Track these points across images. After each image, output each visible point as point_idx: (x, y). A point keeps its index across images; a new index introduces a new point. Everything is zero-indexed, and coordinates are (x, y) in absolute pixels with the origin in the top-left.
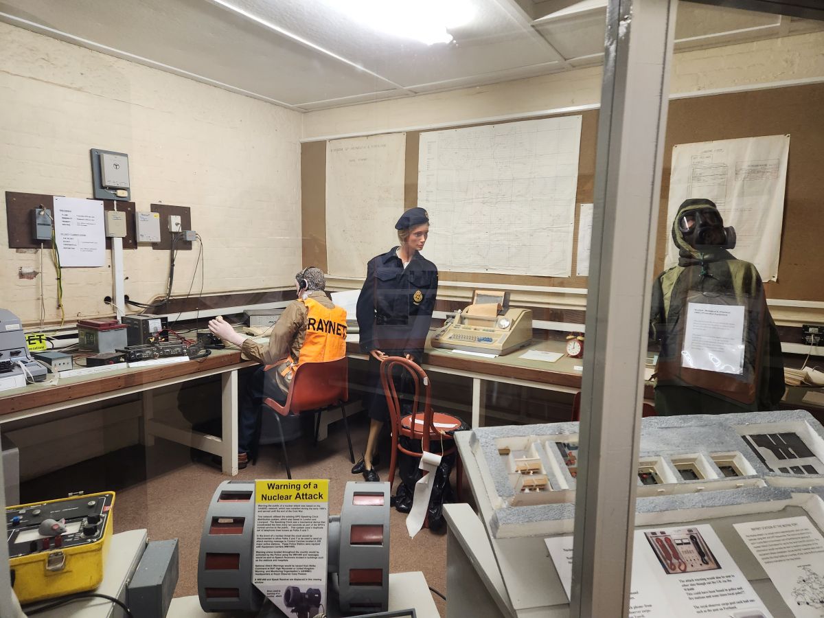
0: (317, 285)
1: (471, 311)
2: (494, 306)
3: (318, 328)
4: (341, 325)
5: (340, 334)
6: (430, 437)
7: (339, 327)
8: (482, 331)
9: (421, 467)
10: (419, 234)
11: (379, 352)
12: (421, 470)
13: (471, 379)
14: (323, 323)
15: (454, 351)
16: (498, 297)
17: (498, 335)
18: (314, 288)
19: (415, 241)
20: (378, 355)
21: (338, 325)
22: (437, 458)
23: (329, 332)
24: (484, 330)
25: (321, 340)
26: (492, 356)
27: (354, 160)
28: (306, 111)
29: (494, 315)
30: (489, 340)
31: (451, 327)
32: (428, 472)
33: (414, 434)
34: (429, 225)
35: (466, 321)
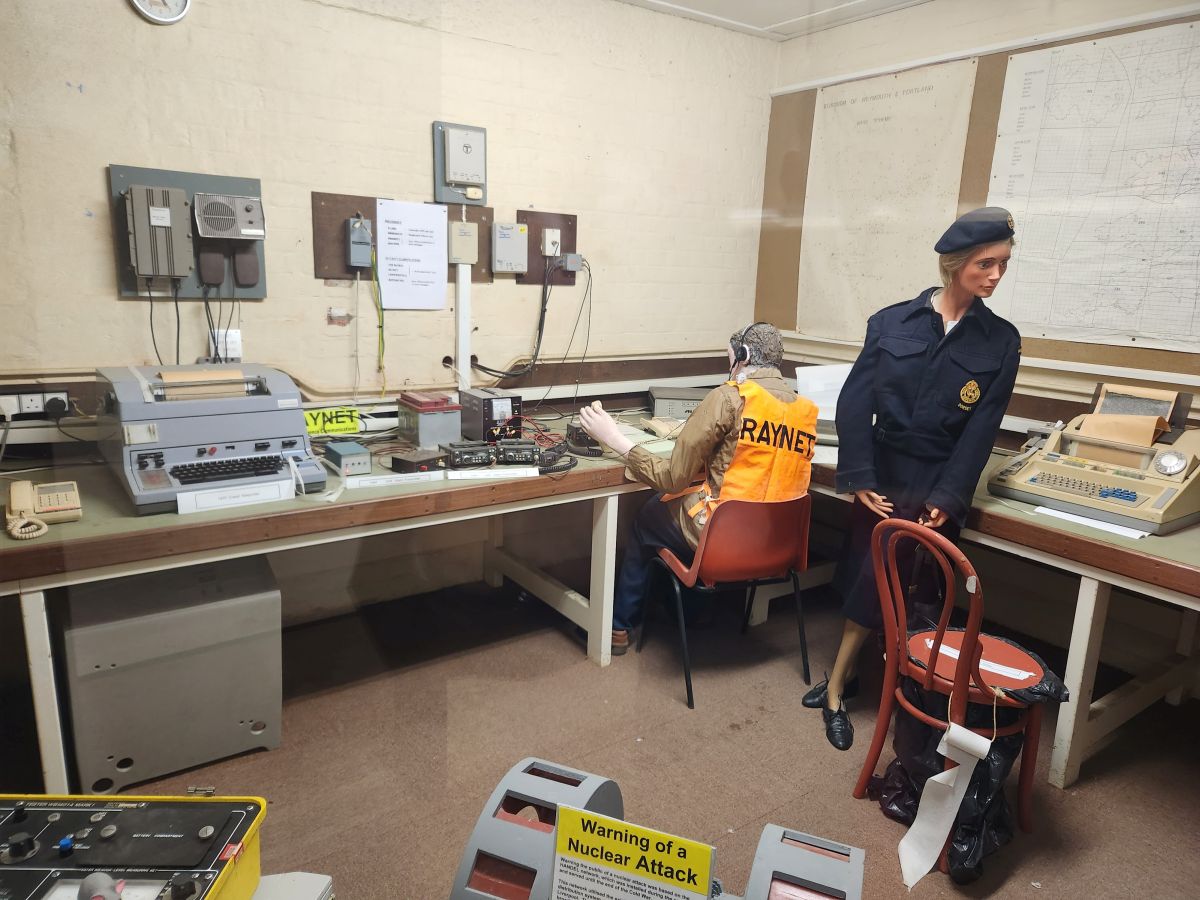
0: (766, 357)
1: (1090, 426)
2: (1149, 422)
3: (761, 438)
4: (804, 434)
5: (801, 451)
6: (970, 695)
7: (801, 437)
8: (1111, 473)
9: (942, 749)
10: (988, 263)
11: (874, 495)
12: (942, 758)
13: (1077, 578)
14: (771, 429)
15: (1040, 509)
16: (1160, 402)
17: (1156, 489)
18: (760, 361)
19: (975, 277)
20: (872, 500)
21: (800, 433)
22: (982, 744)
23: (781, 446)
24: (1118, 473)
25: (765, 459)
26: (1135, 534)
29: (1144, 442)
30: (1130, 497)
31: (1037, 458)
32: (958, 764)
34: (1012, 243)
35: (1073, 448)
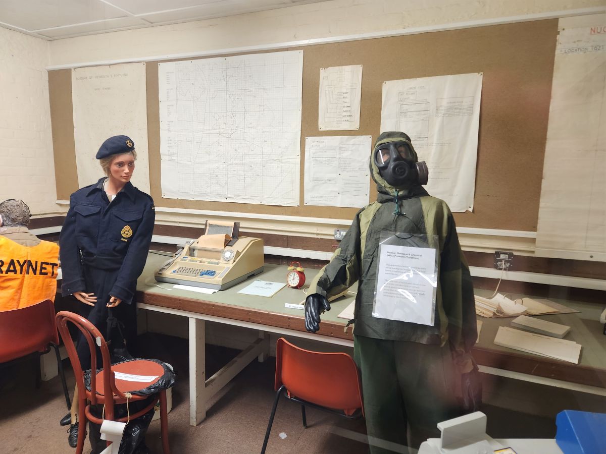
0: (13, 220)
1: (203, 242)
2: (221, 237)
3: (8, 271)
4: (47, 264)
6: (115, 401)
7: (44, 266)
8: (206, 263)
9: (103, 437)
10: (121, 164)
11: (83, 294)
12: (105, 441)
13: (187, 319)
14: (17, 264)
15: (176, 286)
16: (228, 227)
17: (222, 268)
18: (10, 223)
19: (117, 172)
20: (84, 297)
21: (42, 263)
22: (119, 427)
23: (28, 273)
24: (209, 263)
25: (15, 283)
26: (209, 291)
27: (99, 89)
28: (51, 38)
29: (221, 246)
30: (212, 273)
31: (179, 260)
32: (110, 443)
33: (96, 399)
35: (196, 253)
